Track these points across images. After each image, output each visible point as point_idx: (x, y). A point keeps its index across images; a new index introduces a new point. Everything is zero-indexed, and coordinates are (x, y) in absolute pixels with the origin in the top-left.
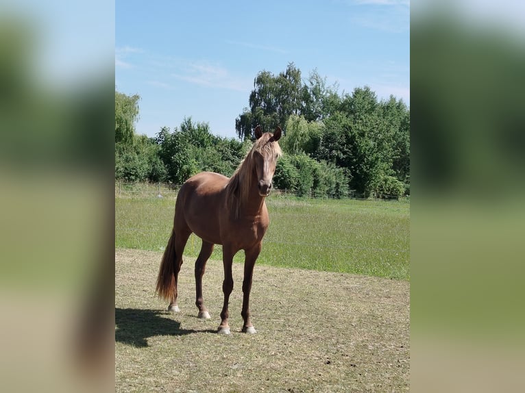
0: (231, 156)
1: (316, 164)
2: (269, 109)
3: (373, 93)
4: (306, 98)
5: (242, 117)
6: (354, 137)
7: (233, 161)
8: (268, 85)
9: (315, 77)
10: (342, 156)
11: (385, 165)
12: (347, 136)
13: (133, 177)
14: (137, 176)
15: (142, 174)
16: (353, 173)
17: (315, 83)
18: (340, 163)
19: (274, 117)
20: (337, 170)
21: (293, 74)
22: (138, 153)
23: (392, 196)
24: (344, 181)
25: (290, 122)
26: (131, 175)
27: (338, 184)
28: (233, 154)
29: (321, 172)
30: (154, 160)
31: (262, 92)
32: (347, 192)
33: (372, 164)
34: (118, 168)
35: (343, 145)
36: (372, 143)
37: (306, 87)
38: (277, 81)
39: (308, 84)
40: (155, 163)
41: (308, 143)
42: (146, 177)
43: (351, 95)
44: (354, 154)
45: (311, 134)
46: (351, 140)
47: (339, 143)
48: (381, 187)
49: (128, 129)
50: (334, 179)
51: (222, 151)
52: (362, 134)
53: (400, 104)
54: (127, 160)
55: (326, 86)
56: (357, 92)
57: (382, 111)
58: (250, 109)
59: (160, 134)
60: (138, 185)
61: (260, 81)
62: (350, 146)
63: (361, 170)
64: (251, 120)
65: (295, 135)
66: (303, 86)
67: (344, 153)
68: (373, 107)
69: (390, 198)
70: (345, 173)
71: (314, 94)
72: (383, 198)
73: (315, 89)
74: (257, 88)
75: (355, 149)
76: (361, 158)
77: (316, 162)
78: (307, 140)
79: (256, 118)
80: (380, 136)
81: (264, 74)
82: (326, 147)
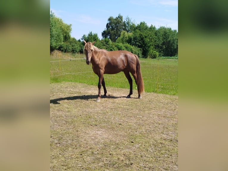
0: (105, 45)
1: (132, 47)
2: (113, 29)
3: (146, 24)
4: (125, 25)
5: (104, 32)
6: (143, 38)
7: (106, 46)
8: (112, 21)
9: (128, 18)
10: (139, 44)
11: (152, 47)
12: (141, 37)
13: (75, 52)
14: (76, 51)
15: (78, 51)
16: (143, 50)
17: (128, 20)
18: (139, 47)
19: (114, 32)
20: (138, 49)
21: (120, 17)
22: (76, 43)
23: (154, 57)
24: (140, 53)
25: (122, 33)
26: (74, 51)
27: (138, 54)
28: (106, 44)
29: (133, 50)
30: (81, 46)
31: (110, 23)
32: (141, 56)
33: (149, 47)
34: (70, 49)
35: (140, 40)
36: (148, 40)
37: (125, 22)
38: (115, 20)
39: (126, 21)
40: (82, 47)
41: (128, 40)
42: (79, 52)
43: (139, 24)
44: (143, 44)
45: (129, 37)
46: (142, 39)
47: (138, 40)
48: (151, 54)
49: (69, 36)
50: (137, 52)
51: (102, 43)
52: (146, 37)
53: (154, 27)
54: (73, 46)
55: (131, 21)
56: (141, 23)
57: (149, 29)
58: (106, 29)
59: (83, 37)
60: (77, 54)
61: (109, 19)
62: (142, 41)
63: (146, 49)
64: (107, 33)
65: (124, 37)
66: (123, 21)
67: (140, 43)
68: (147, 28)
69: (154, 58)
70: (141, 50)
71: (127, 24)
72: (152, 58)
73: (128, 22)
74: (109, 22)
75: (143, 42)
76: (146, 45)
77: (131, 46)
78: (128, 39)
79: (109, 32)
80: (151, 38)
81: (111, 17)
82: (134, 41)
